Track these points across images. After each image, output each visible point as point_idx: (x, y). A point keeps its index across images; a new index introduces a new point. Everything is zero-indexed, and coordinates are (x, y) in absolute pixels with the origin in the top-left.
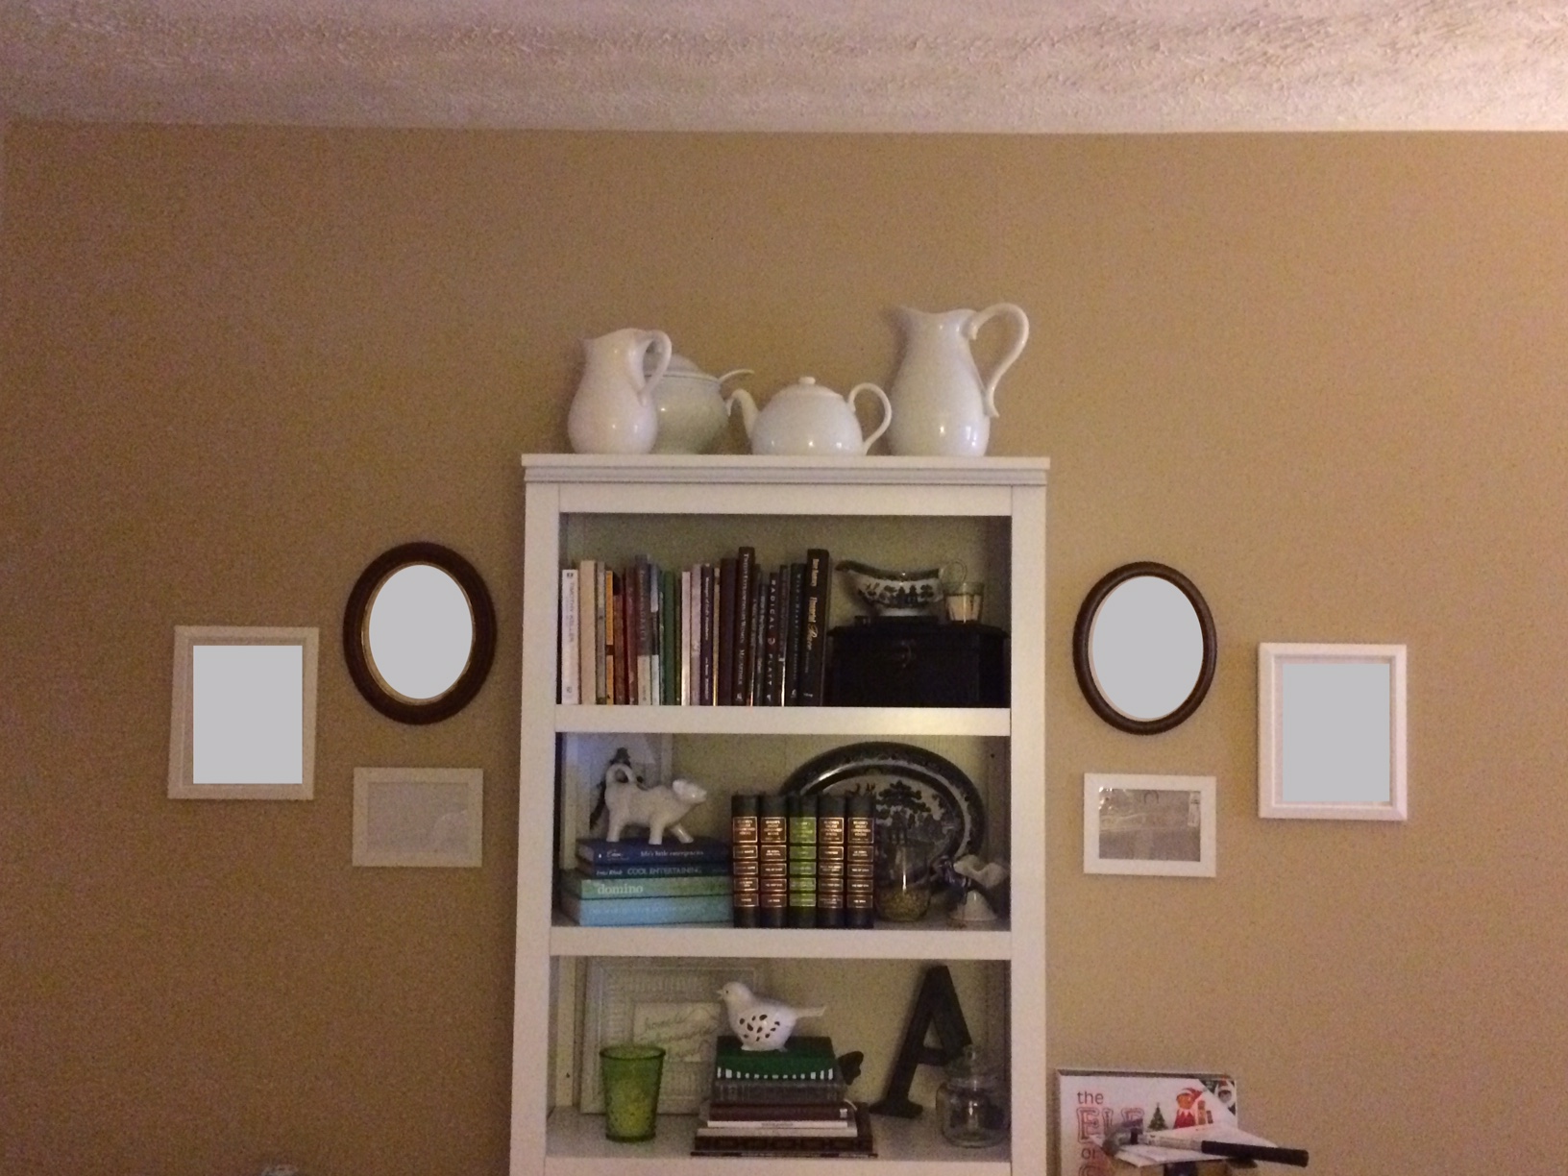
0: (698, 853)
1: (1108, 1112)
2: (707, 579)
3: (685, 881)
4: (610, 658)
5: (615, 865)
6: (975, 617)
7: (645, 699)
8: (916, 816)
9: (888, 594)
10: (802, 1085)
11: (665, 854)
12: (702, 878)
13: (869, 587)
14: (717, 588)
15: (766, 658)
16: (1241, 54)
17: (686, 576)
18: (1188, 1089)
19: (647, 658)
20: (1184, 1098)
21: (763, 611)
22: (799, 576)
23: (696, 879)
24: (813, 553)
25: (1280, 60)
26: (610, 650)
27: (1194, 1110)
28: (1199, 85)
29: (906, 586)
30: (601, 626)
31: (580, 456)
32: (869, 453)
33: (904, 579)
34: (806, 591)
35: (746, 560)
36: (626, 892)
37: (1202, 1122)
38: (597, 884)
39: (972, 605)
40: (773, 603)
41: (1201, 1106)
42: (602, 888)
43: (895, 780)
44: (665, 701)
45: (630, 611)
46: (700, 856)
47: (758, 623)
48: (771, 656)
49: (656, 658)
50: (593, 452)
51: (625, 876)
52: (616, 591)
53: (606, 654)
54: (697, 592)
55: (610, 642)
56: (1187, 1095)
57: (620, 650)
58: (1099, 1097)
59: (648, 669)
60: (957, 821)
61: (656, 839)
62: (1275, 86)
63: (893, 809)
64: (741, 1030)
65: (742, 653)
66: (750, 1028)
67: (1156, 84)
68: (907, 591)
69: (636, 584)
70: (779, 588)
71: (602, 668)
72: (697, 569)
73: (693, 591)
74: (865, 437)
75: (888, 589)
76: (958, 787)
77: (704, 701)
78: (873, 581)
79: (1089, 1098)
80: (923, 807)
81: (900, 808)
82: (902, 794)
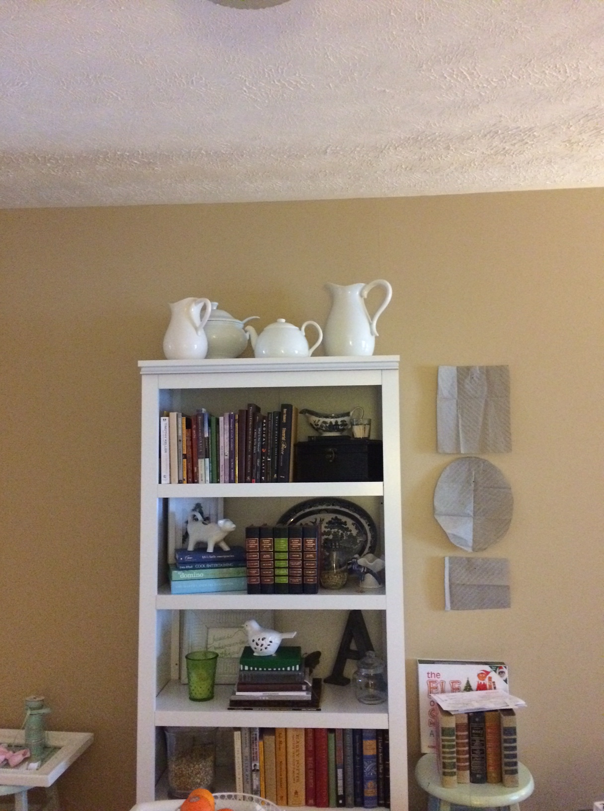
0: (231, 556)
1: (443, 682)
2: (232, 420)
3: (225, 570)
4: (185, 460)
5: (189, 563)
6: (366, 436)
7: (202, 480)
8: (344, 534)
9: (325, 425)
10: (284, 673)
11: (214, 557)
12: (234, 569)
13: (315, 422)
14: (237, 425)
15: (262, 459)
16: (492, 149)
17: (221, 419)
18: (483, 671)
19: (203, 460)
20: (481, 675)
21: (259, 436)
22: (277, 417)
23: (231, 569)
24: (284, 406)
25: (512, 152)
26: (185, 456)
27: (486, 681)
28: (474, 167)
29: (333, 421)
30: (180, 445)
31: (169, 361)
32: (312, 356)
33: (332, 417)
34: (280, 425)
35: (251, 410)
36: (195, 577)
37: (490, 689)
38: (179, 573)
39: (365, 430)
40: (264, 431)
41: (490, 679)
42: (182, 575)
43: (333, 516)
44: (212, 482)
45: (194, 437)
46: (233, 557)
47: (257, 441)
48: (264, 458)
49: (207, 460)
50: (175, 359)
51: (194, 569)
52: (187, 427)
53: (183, 459)
54: (227, 427)
55: (185, 453)
56: (482, 673)
57: (189, 455)
58: (438, 675)
59: (204, 466)
60: (364, 536)
61: (210, 549)
62: (512, 166)
63: (333, 530)
64: (253, 646)
65: (250, 456)
66: (257, 644)
67: (452, 168)
68: (334, 423)
69: (197, 424)
70: (267, 423)
71: (181, 466)
72: (227, 415)
73: (225, 426)
74: (310, 347)
75: (324, 422)
76: (364, 519)
77: (231, 481)
78: (317, 419)
79: (433, 675)
80: (347, 529)
81: (336, 530)
82: (337, 523)
